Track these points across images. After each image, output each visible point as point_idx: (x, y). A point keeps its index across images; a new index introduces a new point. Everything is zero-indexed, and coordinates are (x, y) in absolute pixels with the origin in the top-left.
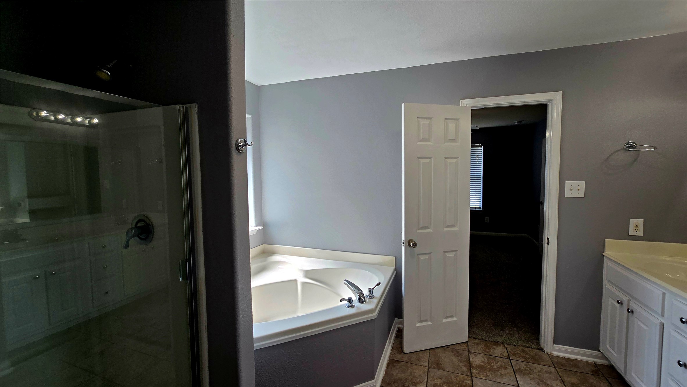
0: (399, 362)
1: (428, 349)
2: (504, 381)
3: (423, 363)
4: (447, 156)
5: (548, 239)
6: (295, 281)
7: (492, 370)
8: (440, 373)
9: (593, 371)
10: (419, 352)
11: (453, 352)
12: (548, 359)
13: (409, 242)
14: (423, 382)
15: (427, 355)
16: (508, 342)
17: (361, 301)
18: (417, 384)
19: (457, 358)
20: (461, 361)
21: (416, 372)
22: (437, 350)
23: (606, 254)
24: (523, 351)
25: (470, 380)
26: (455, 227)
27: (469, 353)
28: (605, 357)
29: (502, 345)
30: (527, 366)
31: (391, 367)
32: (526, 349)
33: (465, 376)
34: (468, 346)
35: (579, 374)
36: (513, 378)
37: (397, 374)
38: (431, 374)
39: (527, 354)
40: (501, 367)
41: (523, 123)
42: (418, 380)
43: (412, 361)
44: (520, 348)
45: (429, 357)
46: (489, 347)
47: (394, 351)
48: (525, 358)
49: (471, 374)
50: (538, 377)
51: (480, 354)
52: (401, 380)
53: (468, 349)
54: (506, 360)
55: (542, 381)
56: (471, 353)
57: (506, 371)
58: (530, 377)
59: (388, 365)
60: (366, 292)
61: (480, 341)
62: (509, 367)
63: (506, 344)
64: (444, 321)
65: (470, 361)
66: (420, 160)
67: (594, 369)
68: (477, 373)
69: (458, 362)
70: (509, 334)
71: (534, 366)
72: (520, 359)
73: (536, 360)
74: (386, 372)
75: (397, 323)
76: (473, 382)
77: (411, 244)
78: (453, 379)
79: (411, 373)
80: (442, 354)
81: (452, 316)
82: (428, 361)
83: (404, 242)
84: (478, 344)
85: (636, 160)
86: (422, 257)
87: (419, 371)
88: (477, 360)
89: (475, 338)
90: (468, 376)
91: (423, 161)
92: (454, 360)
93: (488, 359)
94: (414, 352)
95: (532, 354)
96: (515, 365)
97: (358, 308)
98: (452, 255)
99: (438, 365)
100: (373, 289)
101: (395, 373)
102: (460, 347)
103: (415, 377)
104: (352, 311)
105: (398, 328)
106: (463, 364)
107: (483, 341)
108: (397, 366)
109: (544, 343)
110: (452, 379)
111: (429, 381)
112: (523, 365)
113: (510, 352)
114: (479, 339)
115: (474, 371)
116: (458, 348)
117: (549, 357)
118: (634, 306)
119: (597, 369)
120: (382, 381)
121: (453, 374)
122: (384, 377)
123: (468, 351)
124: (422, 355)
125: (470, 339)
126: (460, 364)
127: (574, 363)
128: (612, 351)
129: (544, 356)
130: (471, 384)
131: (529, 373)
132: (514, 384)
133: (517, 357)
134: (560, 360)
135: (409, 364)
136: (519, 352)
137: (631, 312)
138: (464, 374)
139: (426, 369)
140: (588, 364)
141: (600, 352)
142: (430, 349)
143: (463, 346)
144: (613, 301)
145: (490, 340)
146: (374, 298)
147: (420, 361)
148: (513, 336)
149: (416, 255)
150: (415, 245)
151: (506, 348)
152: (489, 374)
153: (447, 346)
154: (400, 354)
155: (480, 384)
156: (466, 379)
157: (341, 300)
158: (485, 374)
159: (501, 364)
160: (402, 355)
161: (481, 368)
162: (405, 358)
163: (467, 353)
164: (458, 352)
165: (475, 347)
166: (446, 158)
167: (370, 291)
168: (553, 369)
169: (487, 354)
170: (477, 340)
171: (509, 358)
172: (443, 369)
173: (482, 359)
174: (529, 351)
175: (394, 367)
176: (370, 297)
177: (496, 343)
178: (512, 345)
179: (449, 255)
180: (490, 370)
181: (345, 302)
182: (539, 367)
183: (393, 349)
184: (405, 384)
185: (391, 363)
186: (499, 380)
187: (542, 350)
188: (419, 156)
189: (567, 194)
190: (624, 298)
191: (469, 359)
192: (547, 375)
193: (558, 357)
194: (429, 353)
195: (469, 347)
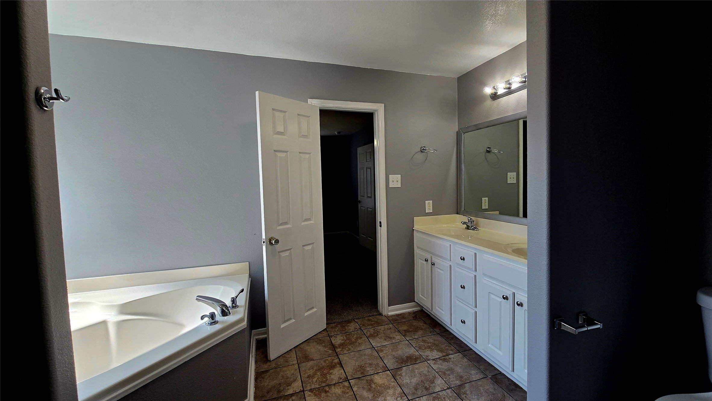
0: (267, 371)
1: (293, 348)
2: (363, 347)
3: (291, 363)
4: (301, 151)
5: (380, 222)
6: (104, 323)
7: (352, 343)
8: (310, 364)
9: (413, 317)
10: (285, 355)
11: (316, 342)
12: (386, 319)
13: (270, 240)
14: (297, 379)
15: (293, 354)
16: (357, 317)
17: (224, 313)
18: (292, 383)
19: (321, 345)
20: (325, 347)
21: (288, 373)
22: (302, 346)
23: (415, 228)
24: (369, 320)
25: (337, 359)
26: (311, 220)
27: (330, 337)
28: (419, 305)
29: (353, 321)
30: (374, 330)
31: (260, 380)
32: (370, 318)
33: (332, 357)
34: (327, 332)
35: (407, 323)
36: (368, 343)
37: (268, 383)
38: (302, 369)
39: (372, 321)
40: (357, 338)
41: (341, 134)
42: (292, 379)
43: (280, 365)
44: (367, 318)
45: (296, 354)
46: (344, 326)
47: (259, 363)
48: (372, 325)
49: (337, 354)
50: (384, 335)
51: (339, 334)
52: (274, 387)
53: (328, 334)
54: (359, 331)
55: (387, 336)
56: (331, 336)
57: (361, 340)
58: (378, 337)
59: (256, 379)
60: (228, 303)
61: (335, 324)
62: (363, 336)
63: (356, 319)
64: (306, 314)
65: (333, 344)
66: (277, 153)
67: (413, 315)
68: (341, 351)
69: (323, 348)
70: (356, 311)
71: (379, 328)
72: (368, 327)
73: (379, 324)
74: (256, 387)
75: (255, 335)
76: (340, 359)
77: (272, 242)
78: (324, 364)
79: (283, 377)
80: (307, 348)
81: (313, 308)
82: (296, 359)
83: (265, 241)
84: (336, 326)
85: (426, 159)
86: (283, 254)
87: (290, 371)
88: (338, 340)
89: (332, 323)
90: (335, 356)
91: (279, 155)
92: (319, 348)
93: (346, 336)
94: (280, 356)
95: (375, 320)
96: (366, 332)
97: (222, 322)
98: (309, 247)
99: (307, 358)
100: (236, 297)
101: (266, 384)
102: (321, 335)
103: (288, 378)
104: (217, 327)
105: (256, 339)
106: (327, 348)
107: (338, 323)
108: (266, 376)
109: (382, 308)
110: (322, 365)
111: (302, 376)
112: (372, 331)
113: (360, 324)
114: (334, 323)
115: (338, 350)
116: (319, 336)
117: (387, 318)
118: (435, 260)
119: (415, 315)
120: (254, 398)
121: (322, 360)
122: (255, 393)
123: (329, 336)
124: (289, 356)
125: (327, 325)
126: (325, 350)
127: (401, 316)
128: (424, 298)
129: (384, 318)
130: (339, 362)
131: (377, 335)
132: (369, 347)
133: (366, 326)
134: (393, 317)
135: (279, 369)
136: (367, 322)
137: (433, 264)
138: (330, 356)
139: (296, 367)
140: (409, 313)
141: (415, 302)
142: (295, 347)
143: (324, 333)
144: (421, 261)
145: (344, 320)
146: (238, 307)
147: (288, 362)
148: (359, 311)
149: (278, 252)
150: (277, 242)
151: (357, 323)
152: (350, 347)
153: (310, 339)
154: (266, 363)
155: (345, 358)
156: (334, 360)
157: (202, 318)
158: (347, 349)
159: (356, 336)
160: (268, 364)
161: (342, 345)
162: (273, 365)
163: (328, 338)
164: (321, 340)
165: (333, 330)
166: (300, 153)
167: (234, 301)
168: (391, 325)
169: (344, 332)
170: (333, 324)
171: (360, 329)
172: (313, 360)
173: (342, 338)
174: (373, 318)
175: (263, 378)
176: (233, 307)
177: (349, 322)
178: (361, 318)
179: (307, 248)
180: (350, 344)
181: (206, 319)
182: (382, 328)
183: (256, 362)
184: (280, 389)
185: (259, 376)
186: (358, 349)
187: (381, 314)
188: (276, 149)
189: (391, 185)
190: (428, 256)
191: (332, 342)
192: (389, 331)
193: (392, 316)
194: (295, 351)
195: (329, 332)
